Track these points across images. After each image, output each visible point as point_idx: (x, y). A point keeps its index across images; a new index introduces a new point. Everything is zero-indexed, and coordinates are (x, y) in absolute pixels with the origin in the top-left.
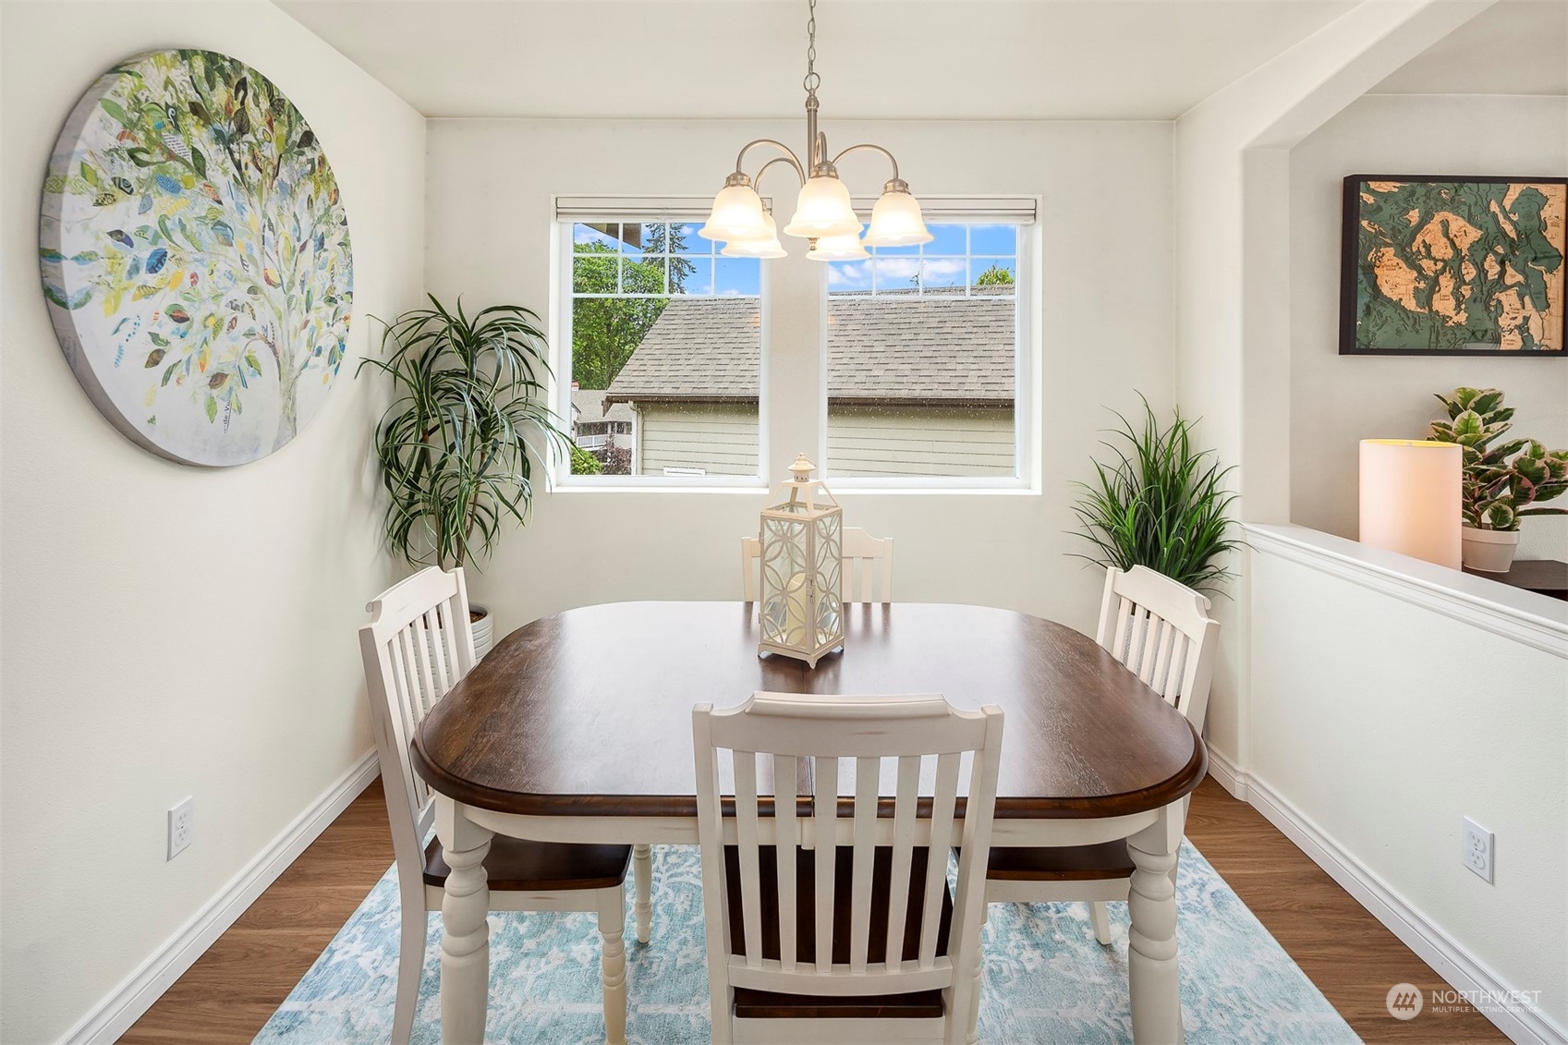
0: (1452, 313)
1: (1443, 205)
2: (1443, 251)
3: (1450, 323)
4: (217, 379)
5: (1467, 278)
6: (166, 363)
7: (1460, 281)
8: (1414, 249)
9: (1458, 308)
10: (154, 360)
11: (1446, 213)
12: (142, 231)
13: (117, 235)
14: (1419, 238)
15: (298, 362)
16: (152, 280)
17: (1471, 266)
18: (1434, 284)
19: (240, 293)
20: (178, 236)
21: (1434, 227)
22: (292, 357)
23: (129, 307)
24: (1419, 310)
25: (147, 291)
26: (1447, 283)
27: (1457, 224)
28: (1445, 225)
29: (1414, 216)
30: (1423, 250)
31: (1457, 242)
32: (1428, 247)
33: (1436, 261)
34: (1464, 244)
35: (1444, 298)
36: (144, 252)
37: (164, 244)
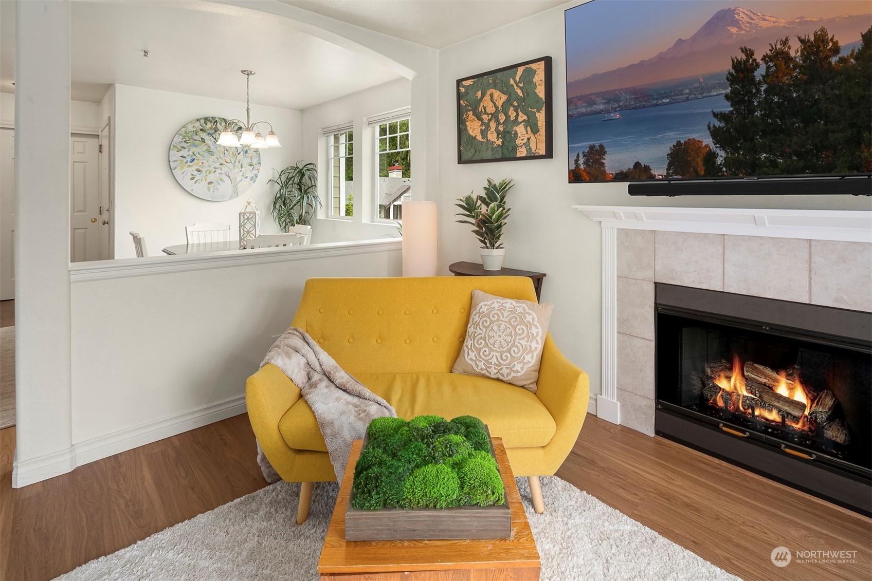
0: (495, 140)
1: (489, 86)
2: (491, 109)
3: (495, 145)
4: (210, 183)
5: (502, 121)
6: (195, 180)
7: (498, 123)
8: (480, 110)
9: (498, 137)
10: (192, 179)
11: (492, 90)
12: (188, 155)
13: (182, 156)
14: (482, 104)
15: (238, 180)
16: (191, 164)
17: (503, 115)
18: (488, 126)
19: (217, 165)
20: (198, 155)
21: (487, 97)
22: (236, 179)
23: (185, 169)
24: (483, 140)
25: (190, 166)
26: (493, 125)
27: (497, 94)
28: (492, 95)
29: (479, 94)
30: (483, 110)
31: (497, 103)
32: (485, 108)
33: (488, 114)
34: (499, 104)
35: (492, 133)
36: (189, 159)
37: (194, 157)
